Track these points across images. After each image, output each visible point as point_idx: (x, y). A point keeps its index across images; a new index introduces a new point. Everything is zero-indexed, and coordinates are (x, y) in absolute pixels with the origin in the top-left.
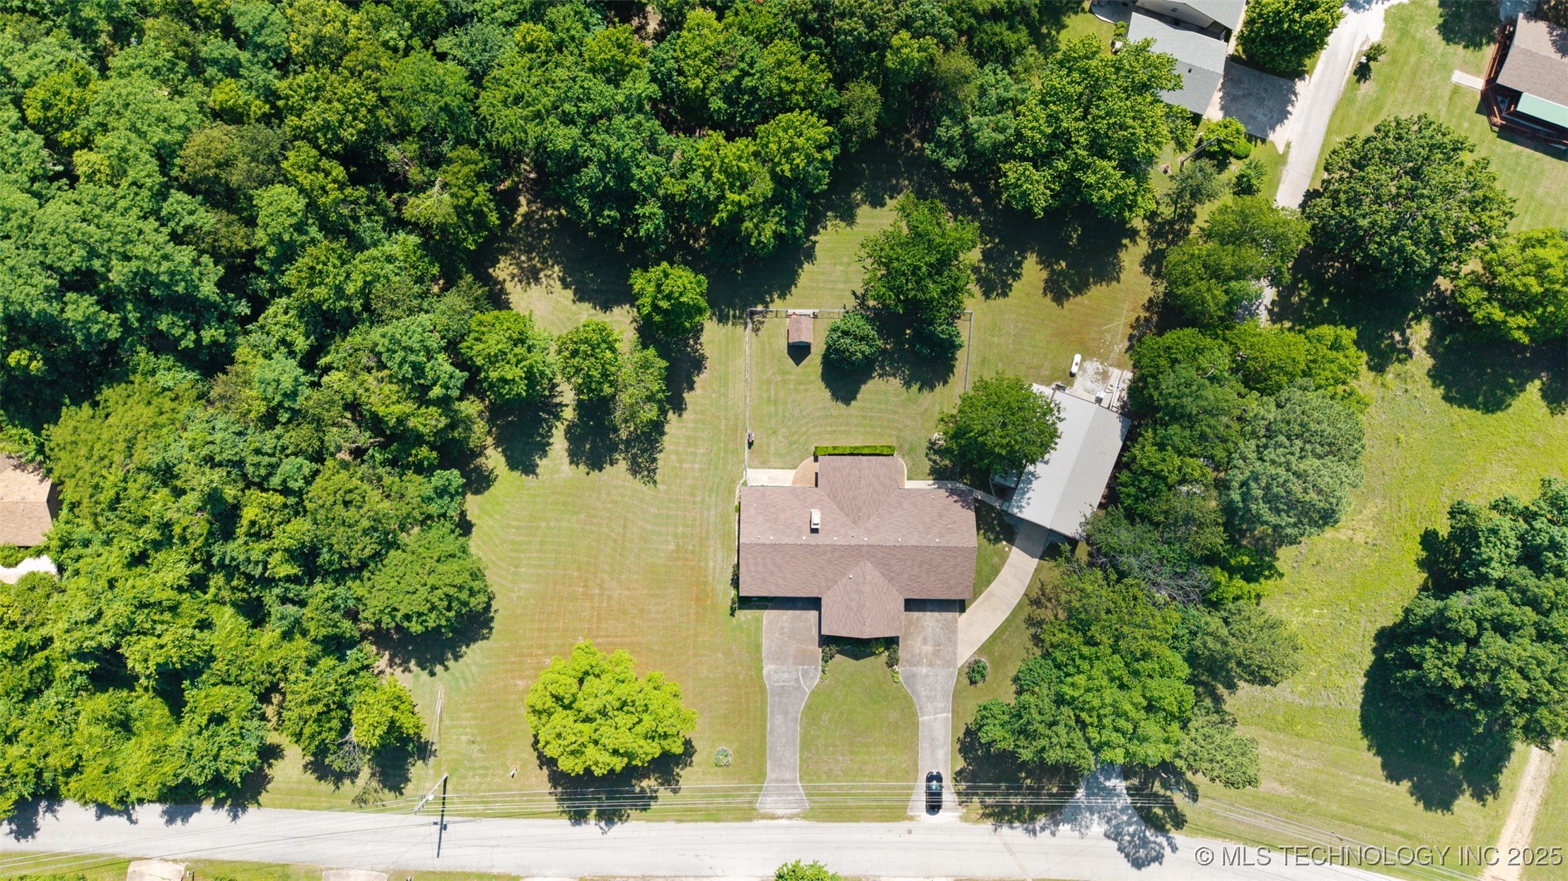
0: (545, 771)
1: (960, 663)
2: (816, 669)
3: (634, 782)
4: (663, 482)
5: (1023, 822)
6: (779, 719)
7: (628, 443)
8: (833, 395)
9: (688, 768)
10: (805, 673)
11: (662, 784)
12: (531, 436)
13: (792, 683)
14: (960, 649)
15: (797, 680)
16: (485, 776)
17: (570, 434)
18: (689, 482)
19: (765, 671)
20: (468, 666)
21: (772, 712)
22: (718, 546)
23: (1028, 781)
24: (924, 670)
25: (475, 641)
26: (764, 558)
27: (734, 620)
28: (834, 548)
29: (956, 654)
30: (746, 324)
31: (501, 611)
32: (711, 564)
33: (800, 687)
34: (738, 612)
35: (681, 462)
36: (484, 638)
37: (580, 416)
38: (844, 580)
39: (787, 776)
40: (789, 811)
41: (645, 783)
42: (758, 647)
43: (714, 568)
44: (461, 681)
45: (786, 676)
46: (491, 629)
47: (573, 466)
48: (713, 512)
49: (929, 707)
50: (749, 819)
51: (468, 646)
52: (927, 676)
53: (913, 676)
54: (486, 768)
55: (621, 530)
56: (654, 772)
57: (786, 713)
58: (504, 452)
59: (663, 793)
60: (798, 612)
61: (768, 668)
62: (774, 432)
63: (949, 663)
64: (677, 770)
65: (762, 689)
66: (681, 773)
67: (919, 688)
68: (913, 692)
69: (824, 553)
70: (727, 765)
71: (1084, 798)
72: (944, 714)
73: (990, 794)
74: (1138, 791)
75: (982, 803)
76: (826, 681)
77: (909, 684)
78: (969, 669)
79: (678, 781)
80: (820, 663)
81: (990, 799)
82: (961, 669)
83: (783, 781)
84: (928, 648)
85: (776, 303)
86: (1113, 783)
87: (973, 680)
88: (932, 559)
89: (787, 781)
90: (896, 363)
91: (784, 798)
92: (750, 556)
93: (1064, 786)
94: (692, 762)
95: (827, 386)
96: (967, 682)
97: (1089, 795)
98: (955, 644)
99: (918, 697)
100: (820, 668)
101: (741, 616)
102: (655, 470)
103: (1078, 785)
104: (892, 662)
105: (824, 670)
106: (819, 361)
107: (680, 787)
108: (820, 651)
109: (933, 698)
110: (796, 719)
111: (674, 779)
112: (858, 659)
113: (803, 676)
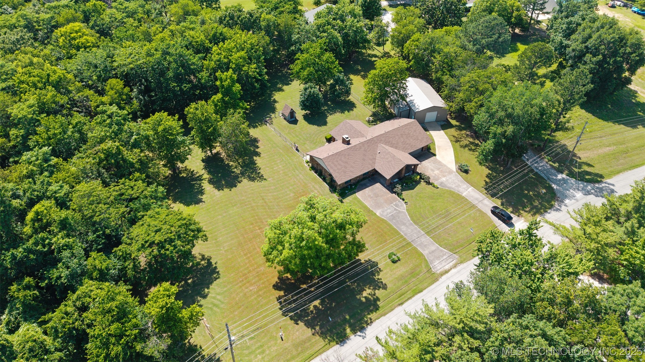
0: (301, 324)
1: (454, 170)
2: (399, 201)
3: (358, 297)
4: (269, 178)
5: (550, 208)
6: (403, 228)
7: (243, 174)
9: (381, 273)
10: (396, 205)
11: (375, 289)
12: (192, 191)
13: (395, 212)
14: (449, 166)
15: (395, 209)
16: (263, 352)
17: (211, 182)
18: (281, 172)
19: (378, 214)
20: (214, 298)
21: (398, 227)
22: (313, 184)
23: (531, 193)
24: (444, 179)
25: (211, 283)
26: (337, 162)
28: (362, 143)
29: (449, 168)
30: (266, 125)
31: (219, 262)
32: (316, 191)
33: (400, 211)
34: (344, 201)
35: (272, 168)
36: (216, 279)
37: (212, 175)
38: (378, 155)
39: (433, 248)
40: (451, 264)
41: (365, 294)
42: (365, 207)
43: (318, 192)
44: (215, 308)
45: (389, 211)
46: (218, 272)
47: (221, 191)
48: (301, 176)
49: (461, 189)
50: (436, 280)
51: (208, 288)
52: (447, 180)
53: (441, 183)
54: (261, 346)
55: (262, 201)
56: (365, 286)
57: (404, 224)
58: (181, 202)
59: (379, 293)
60: (370, 187)
61: (378, 212)
62: (305, 143)
63: (451, 172)
64: (376, 277)
65: (384, 221)
66: (379, 277)
67: (449, 185)
68: (449, 188)
69: (360, 148)
70: (399, 260)
71: (558, 187)
72: (470, 189)
73: (524, 207)
74: (571, 174)
75: (526, 211)
76: (409, 203)
77: (444, 187)
78: (461, 170)
79: (382, 282)
80: (399, 199)
81: (526, 208)
82: (457, 172)
83: (433, 252)
84: (437, 172)
85: (273, 115)
86: (560, 176)
87: (466, 172)
88: (404, 132)
89: (435, 250)
90: (333, 110)
91: (442, 259)
92: (330, 163)
93: (545, 188)
94: (380, 269)
95: (313, 124)
96: (464, 174)
97: (558, 185)
98: (445, 166)
99: (453, 189)
100: (401, 200)
101: (347, 200)
102: (262, 176)
103: (549, 184)
104: (428, 183)
105: (403, 200)
106: (304, 121)
107: (385, 284)
108: (394, 194)
109: (459, 186)
110: (411, 224)
111: (379, 282)
112: (413, 189)
113: (397, 207)
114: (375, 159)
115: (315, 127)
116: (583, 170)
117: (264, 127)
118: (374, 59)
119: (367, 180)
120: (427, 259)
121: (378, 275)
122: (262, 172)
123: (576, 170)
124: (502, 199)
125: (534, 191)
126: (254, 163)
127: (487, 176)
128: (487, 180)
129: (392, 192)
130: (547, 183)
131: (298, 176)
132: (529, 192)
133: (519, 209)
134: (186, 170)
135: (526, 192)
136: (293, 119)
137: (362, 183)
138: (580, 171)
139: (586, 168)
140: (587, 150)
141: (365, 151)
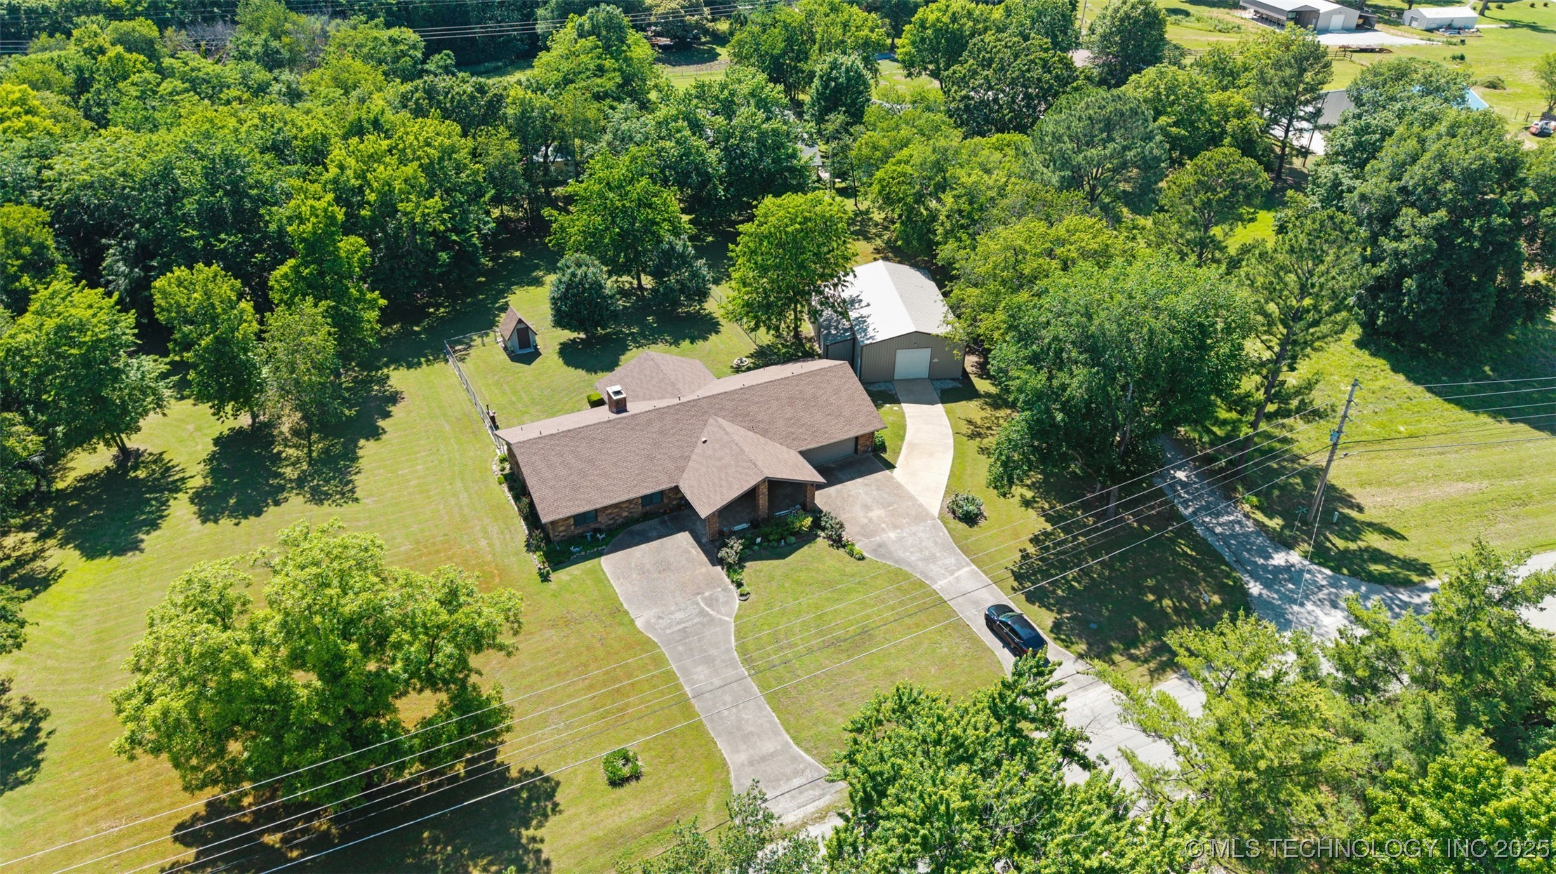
1: (935, 511)
2: (725, 589)
4: (371, 496)
6: (699, 672)
7: (300, 482)
9: (553, 820)
10: (710, 601)
12: (131, 519)
13: (697, 620)
14: (923, 499)
15: (702, 613)
17: (199, 498)
18: (414, 483)
19: (639, 624)
21: (683, 668)
22: (487, 522)
23: (1167, 602)
24: (892, 535)
26: (560, 455)
27: (552, 586)
28: (659, 412)
29: (920, 506)
30: (447, 361)
32: (483, 543)
33: (712, 619)
34: (553, 576)
35: (394, 472)
37: (215, 480)
38: (700, 448)
39: (769, 746)
42: (611, 598)
43: (490, 545)
45: (679, 616)
47: (210, 525)
48: (464, 496)
49: (934, 569)
52: (901, 539)
53: (880, 545)
57: (708, 661)
61: (642, 617)
63: (920, 516)
64: (530, 833)
65: (647, 645)
66: (539, 833)
67: (901, 554)
68: (897, 562)
69: (650, 423)
70: (636, 776)
71: (1265, 592)
72: (967, 569)
73: (1131, 641)
74: (1320, 555)
75: (1133, 658)
76: (752, 597)
77: (883, 556)
78: (954, 512)
79: (539, 851)
80: (728, 581)
81: (1137, 647)
82: (941, 517)
83: (763, 759)
84: (877, 513)
85: (478, 341)
86: (1279, 559)
87: (971, 519)
88: (801, 392)
89: (772, 755)
90: (649, 336)
91: (785, 788)
93: (1220, 589)
94: (556, 805)
95: (576, 367)
96: (962, 526)
97: (1267, 585)
98: (911, 498)
99: (909, 564)
100: (732, 587)
101: (561, 576)
102: (352, 491)
103: (1236, 580)
104: (838, 542)
105: (739, 585)
106: (556, 357)
107: (547, 862)
108: (719, 568)
109: (932, 558)
110: (733, 659)
111: (527, 851)
112: (783, 556)
113: (710, 605)
114: (688, 458)
115: (580, 373)
116: (1362, 544)
117: (439, 366)
119: (654, 522)
120: (733, 781)
121: (540, 826)
122: (359, 480)
123: (1341, 544)
124: (1060, 612)
125: (1182, 597)
126: (351, 456)
127: (1035, 540)
128: (1031, 549)
129: (716, 561)
130: (1228, 576)
131: (455, 496)
132: (1160, 599)
133: (1110, 650)
134: (155, 462)
135: (1151, 597)
136: (528, 350)
137: (637, 527)
138: (1353, 546)
139: (1374, 540)
140: (1390, 484)
141: (662, 432)
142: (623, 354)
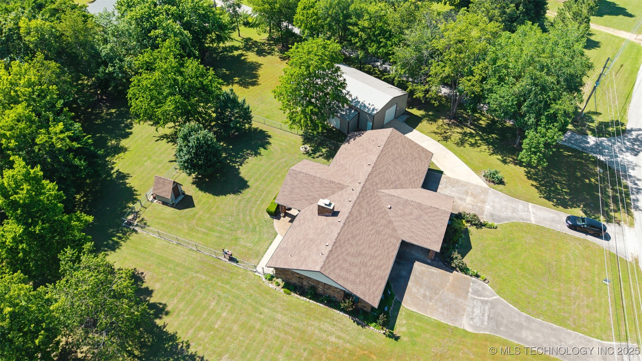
1: (485, 185)
2: (474, 283)
8: (234, 193)
10: (477, 293)
13: (487, 308)
14: (473, 182)
15: (482, 302)
18: (235, 328)
19: (469, 329)
21: (518, 339)
22: (316, 324)
24: (488, 207)
26: (345, 260)
27: (404, 339)
28: (357, 203)
29: (477, 185)
32: (333, 339)
33: (491, 303)
35: (211, 328)
38: (391, 213)
42: (439, 325)
43: (339, 337)
45: (477, 311)
48: (279, 316)
52: (493, 207)
53: (492, 216)
57: (520, 326)
60: (412, 277)
61: (465, 324)
62: (237, 239)
63: (485, 192)
65: (487, 338)
68: (507, 220)
71: (604, 158)
72: (530, 206)
73: (606, 205)
74: (595, 133)
75: (614, 211)
76: (488, 278)
77: (500, 221)
78: (493, 182)
80: (469, 277)
81: (610, 206)
82: (491, 187)
84: (468, 199)
85: (137, 207)
86: (590, 141)
87: (501, 182)
92: (337, 271)
95: (225, 194)
96: (501, 186)
97: (601, 154)
98: (468, 183)
99: (512, 218)
100: (473, 279)
101: (400, 330)
104: (480, 225)
105: (477, 276)
106: (201, 194)
108: (455, 272)
109: (515, 210)
113: (480, 295)
114: (391, 222)
115: (230, 197)
116: (597, 122)
117: (133, 237)
118: (236, 53)
122: (196, 350)
123: (593, 125)
124: (578, 206)
126: (165, 337)
127: (529, 178)
128: (534, 183)
129: (451, 269)
130: (589, 157)
131: (274, 319)
133: (607, 212)
135: (587, 181)
136: (180, 198)
139: (597, 119)
141: (369, 214)
142: (239, 173)
